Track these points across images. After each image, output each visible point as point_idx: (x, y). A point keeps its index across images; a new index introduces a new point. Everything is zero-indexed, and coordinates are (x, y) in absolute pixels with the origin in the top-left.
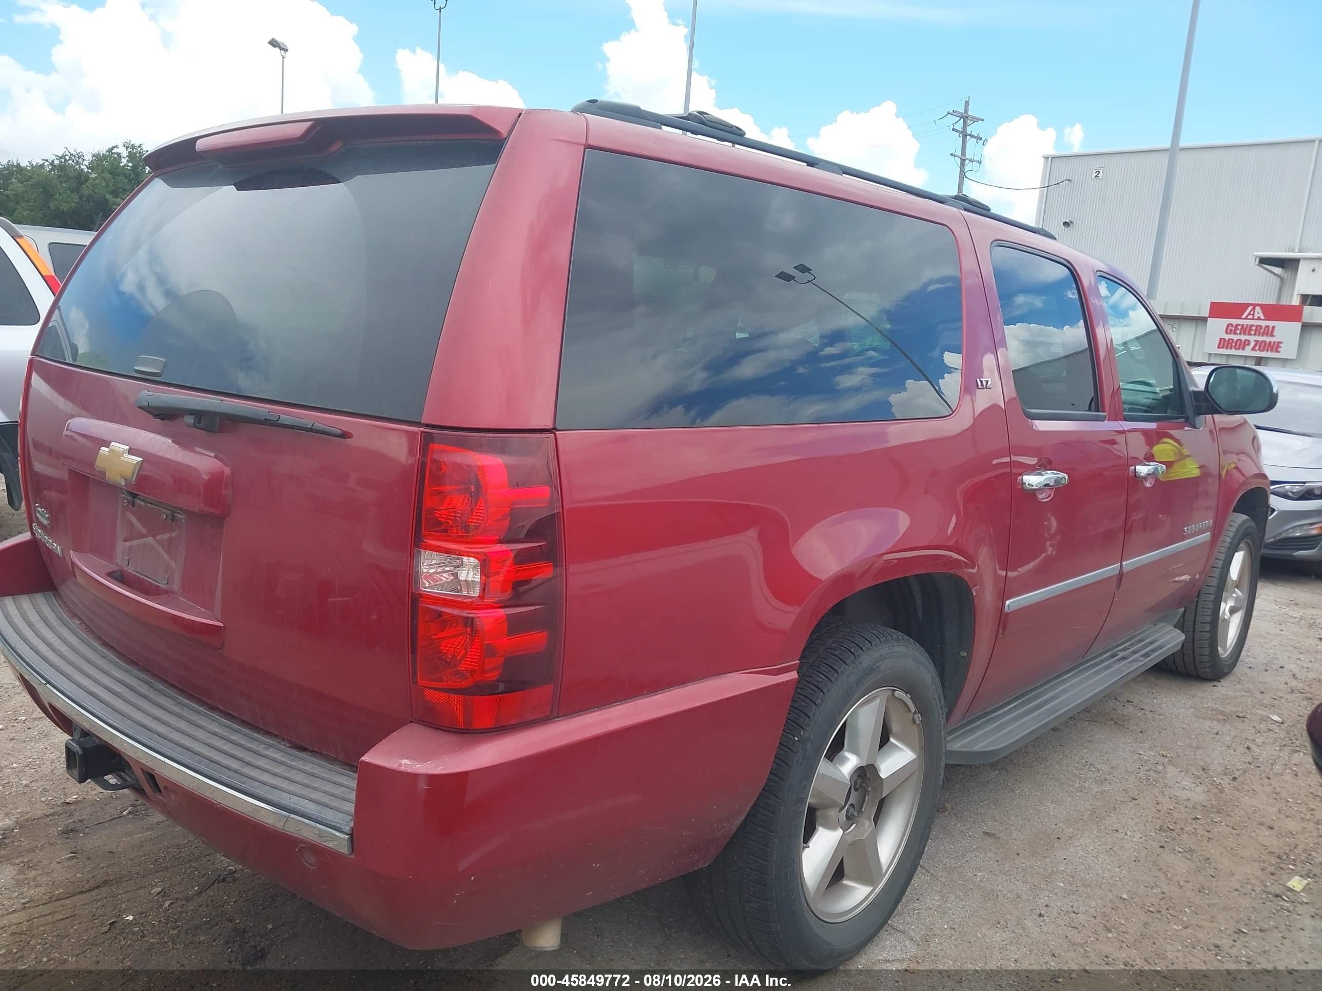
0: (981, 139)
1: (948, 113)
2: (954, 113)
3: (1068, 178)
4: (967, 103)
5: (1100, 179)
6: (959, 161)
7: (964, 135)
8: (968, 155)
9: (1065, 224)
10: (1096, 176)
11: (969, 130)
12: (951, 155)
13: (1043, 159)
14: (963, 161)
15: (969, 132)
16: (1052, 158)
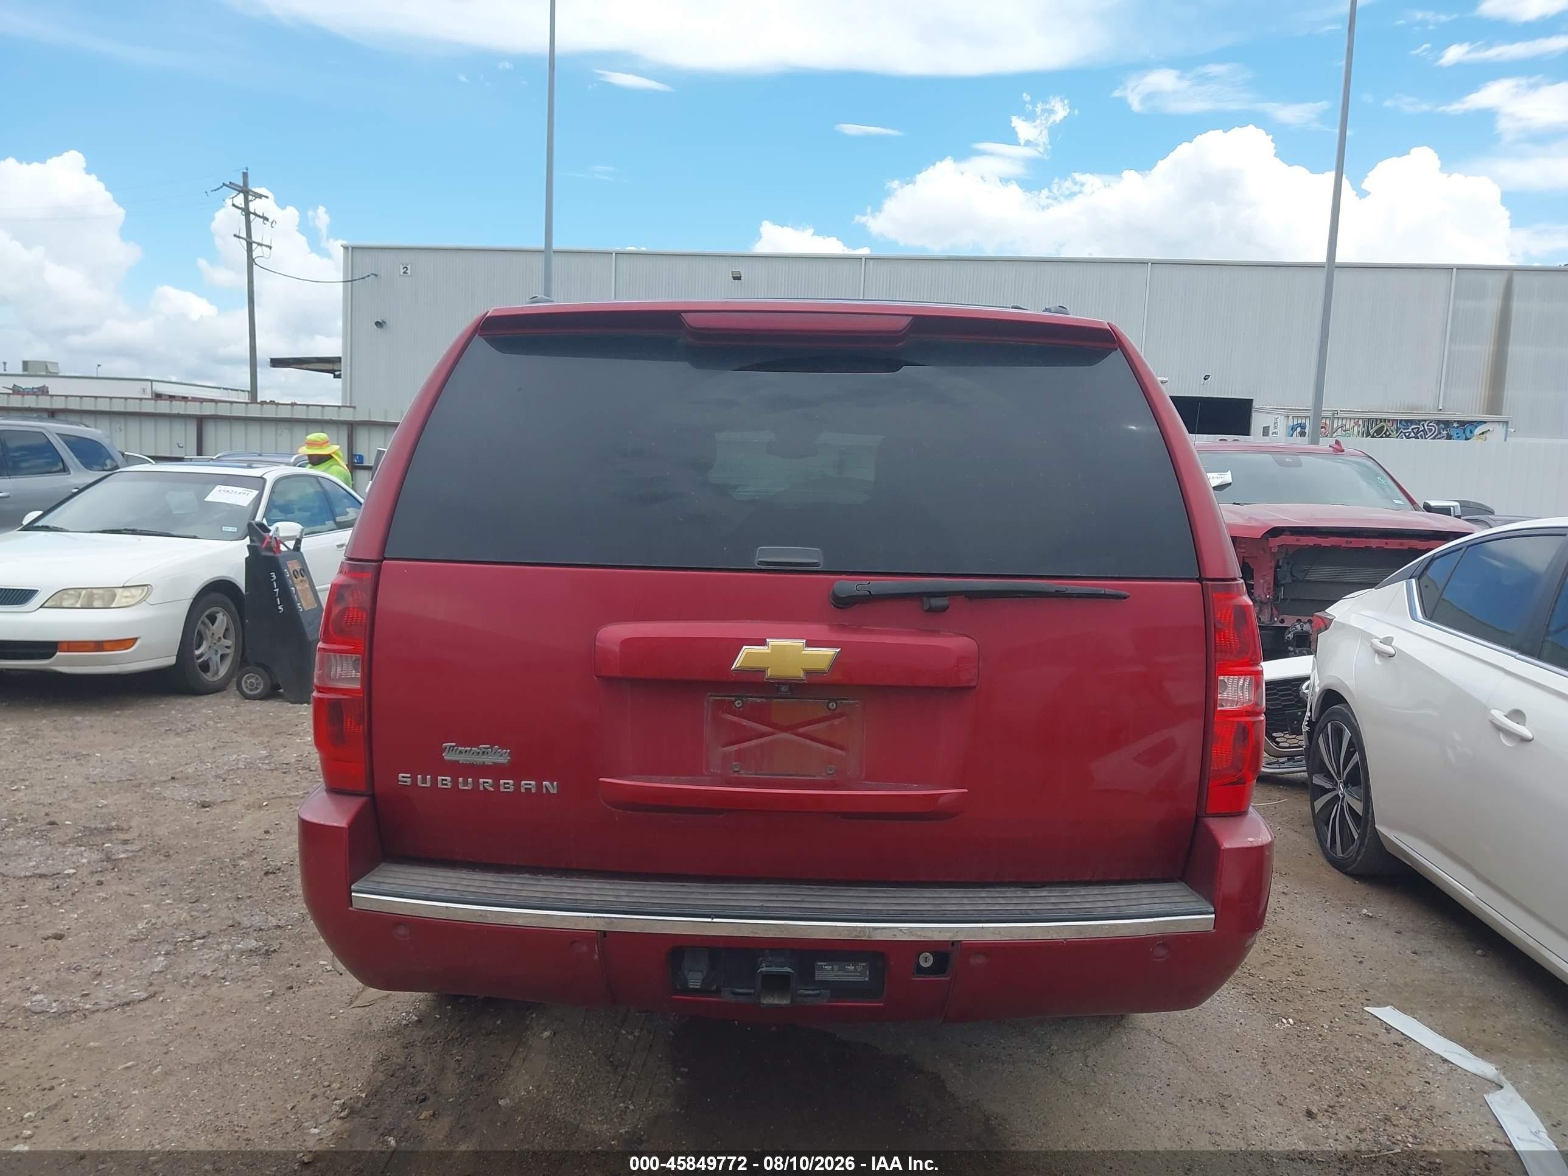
0: (267, 219)
1: (224, 184)
2: (231, 186)
3: (373, 272)
4: (245, 175)
5: (409, 276)
6: (244, 243)
7: (247, 212)
8: (255, 238)
9: (378, 324)
10: (404, 273)
11: (252, 207)
12: (235, 235)
13: (342, 248)
14: (250, 244)
15: (252, 210)
16: (352, 248)
